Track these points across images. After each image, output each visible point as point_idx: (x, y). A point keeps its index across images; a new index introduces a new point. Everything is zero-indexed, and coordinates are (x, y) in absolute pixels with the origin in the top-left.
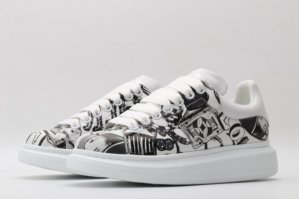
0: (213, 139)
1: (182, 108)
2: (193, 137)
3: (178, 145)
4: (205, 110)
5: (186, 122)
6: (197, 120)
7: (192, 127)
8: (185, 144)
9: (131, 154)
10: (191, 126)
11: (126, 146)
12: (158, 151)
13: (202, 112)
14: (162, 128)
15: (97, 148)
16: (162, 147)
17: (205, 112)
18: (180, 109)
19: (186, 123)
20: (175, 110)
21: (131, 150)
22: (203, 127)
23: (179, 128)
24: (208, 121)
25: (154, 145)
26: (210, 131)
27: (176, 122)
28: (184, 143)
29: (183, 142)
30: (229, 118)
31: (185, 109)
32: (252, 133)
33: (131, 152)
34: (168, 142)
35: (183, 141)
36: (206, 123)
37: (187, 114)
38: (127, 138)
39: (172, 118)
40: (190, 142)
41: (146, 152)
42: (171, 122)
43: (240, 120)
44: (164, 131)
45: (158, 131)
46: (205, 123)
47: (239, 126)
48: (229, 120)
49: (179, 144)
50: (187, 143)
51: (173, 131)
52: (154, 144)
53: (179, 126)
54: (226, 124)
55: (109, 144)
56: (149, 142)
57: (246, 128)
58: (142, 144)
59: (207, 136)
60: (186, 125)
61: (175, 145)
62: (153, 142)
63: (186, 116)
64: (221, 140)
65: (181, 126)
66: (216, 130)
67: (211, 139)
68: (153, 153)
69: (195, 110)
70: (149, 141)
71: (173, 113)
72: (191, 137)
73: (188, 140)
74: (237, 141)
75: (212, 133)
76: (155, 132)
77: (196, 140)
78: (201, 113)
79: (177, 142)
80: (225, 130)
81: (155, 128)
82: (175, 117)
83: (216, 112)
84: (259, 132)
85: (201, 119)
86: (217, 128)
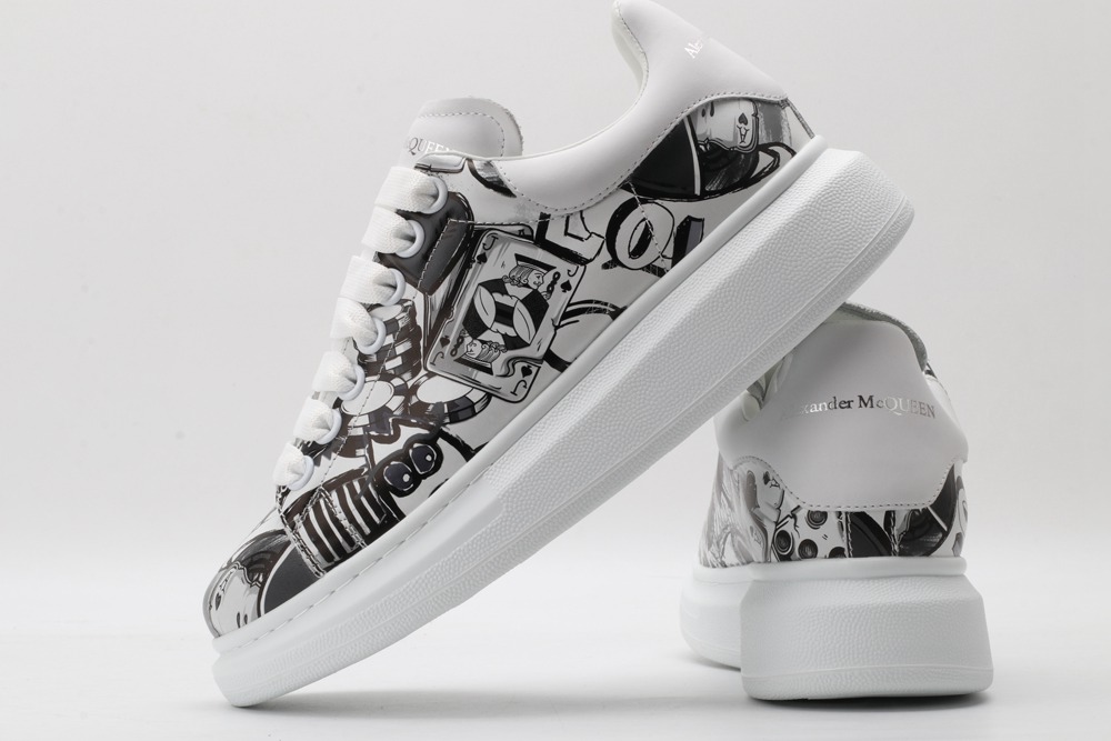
0: (563, 323)
1: (406, 301)
2: (489, 371)
3: (454, 435)
4: (479, 251)
5: (442, 339)
6: (472, 305)
7: (468, 339)
8: (474, 414)
9: (328, 569)
10: (463, 340)
11: (304, 555)
12: (400, 502)
13: (474, 265)
14: (379, 416)
15: (239, 614)
16: (406, 478)
17: (483, 259)
18: (405, 310)
19: (445, 341)
20: (391, 326)
21: (320, 558)
22: (504, 315)
23: (430, 375)
24: (513, 279)
25: (378, 494)
26: (536, 305)
27: (412, 362)
28: (469, 412)
29: (461, 415)
30: (581, 212)
31: (418, 299)
32: (698, 192)
33: (327, 565)
34: (414, 449)
35: (461, 410)
36: (507, 294)
37: (432, 308)
38: (293, 527)
39: (396, 356)
40: (487, 393)
41: (367, 531)
42: (398, 372)
43: (625, 187)
44: (390, 420)
45: (373, 433)
46: (504, 292)
47: (637, 206)
48: (582, 219)
49: (453, 429)
50: (477, 408)
51: (414, 400)
52: (375, 489)
53: (426, 369)
54: (581, 239)
55: (257, 580)
56: (360, 495)
57: (663, 196)
58: (341, 516)
59: (536, 331)
60: (448, 348)
61: (441, 443)
62: (370, 486)
63: (433, 317)
64: (598, 302)
65: (432, 364)
66: (558, 287)
67: (557, 328)
68: (392, 517)
69: (448, 278)
70: (358, 490)
71: (390, 339)
72: (481, 377)
73: (476, 396)
74: (664, 257)
75: (547, 306)
76: (364, 447)
77: (503, 372)
78: (471, 271)
79: (444, 429)
80: (591, 260)
81: (360, 432)
82: (400, 349)
83: (520, 228)
84: (723, 167)
85: (484, 291)
86: (557, 276)
